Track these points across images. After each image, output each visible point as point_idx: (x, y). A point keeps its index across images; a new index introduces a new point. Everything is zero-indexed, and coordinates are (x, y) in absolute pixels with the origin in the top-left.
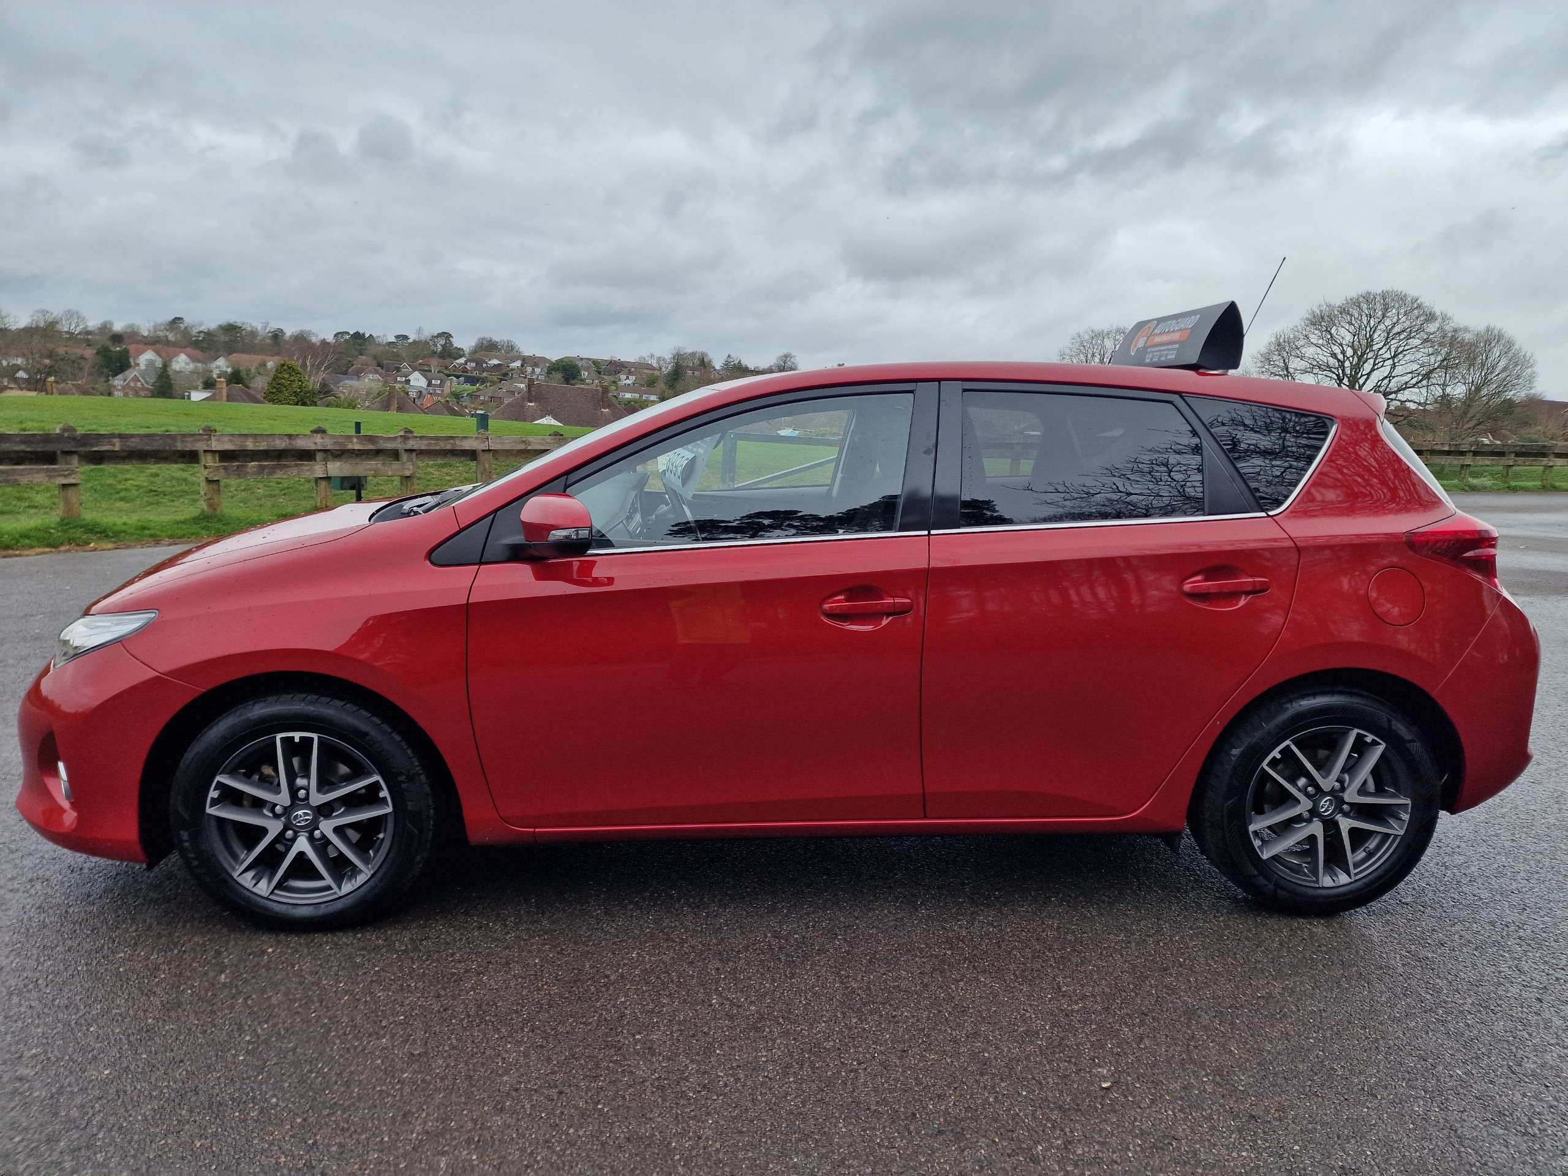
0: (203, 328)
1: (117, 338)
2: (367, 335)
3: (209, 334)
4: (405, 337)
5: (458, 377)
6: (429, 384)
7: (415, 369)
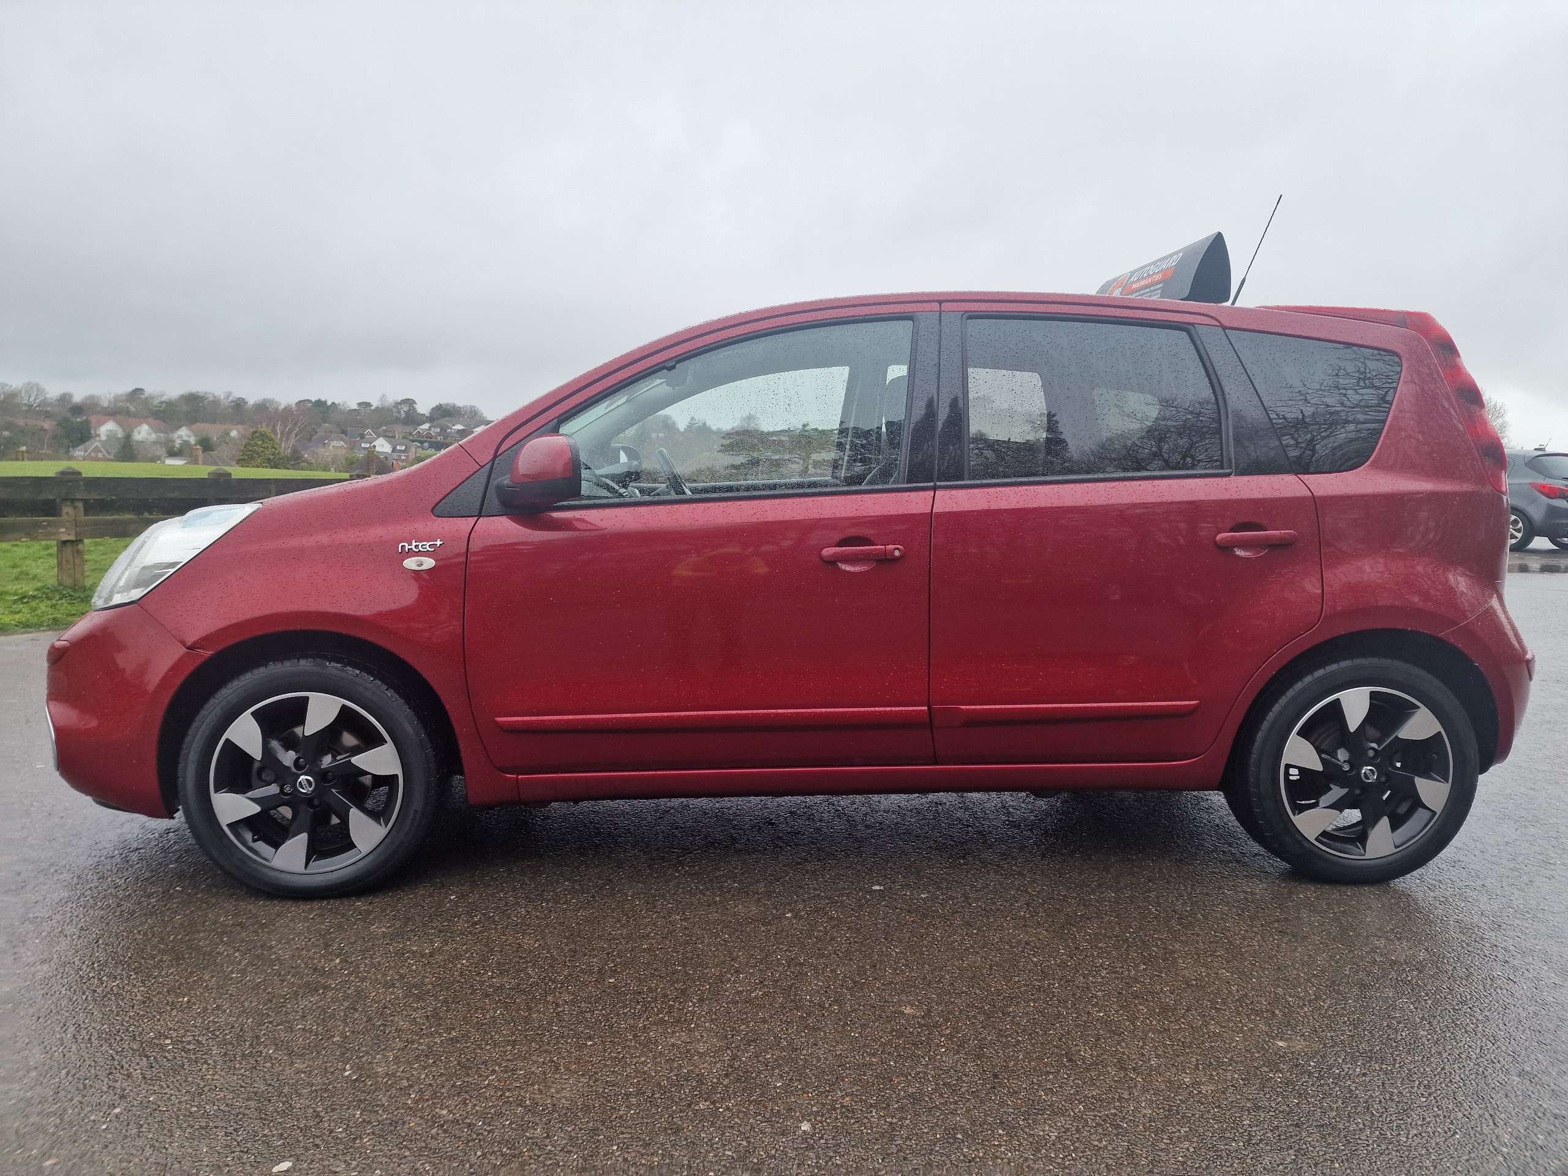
0: (164, 398)
1: (77, 409)
2: (329, 403)
3: (169, 404)
4: (368, 405)
5: (422, 443)
6: (394, 450)
7: (379, 436)
